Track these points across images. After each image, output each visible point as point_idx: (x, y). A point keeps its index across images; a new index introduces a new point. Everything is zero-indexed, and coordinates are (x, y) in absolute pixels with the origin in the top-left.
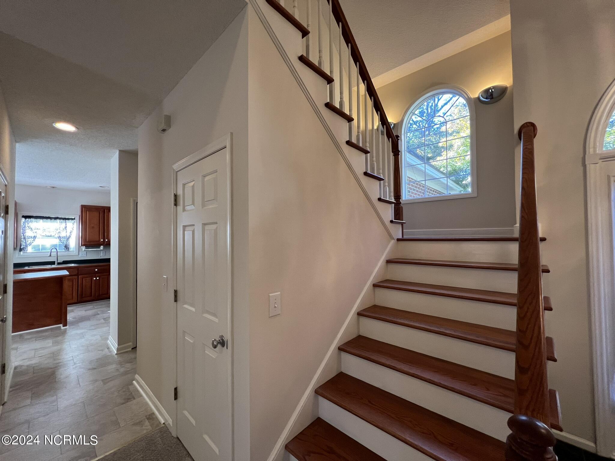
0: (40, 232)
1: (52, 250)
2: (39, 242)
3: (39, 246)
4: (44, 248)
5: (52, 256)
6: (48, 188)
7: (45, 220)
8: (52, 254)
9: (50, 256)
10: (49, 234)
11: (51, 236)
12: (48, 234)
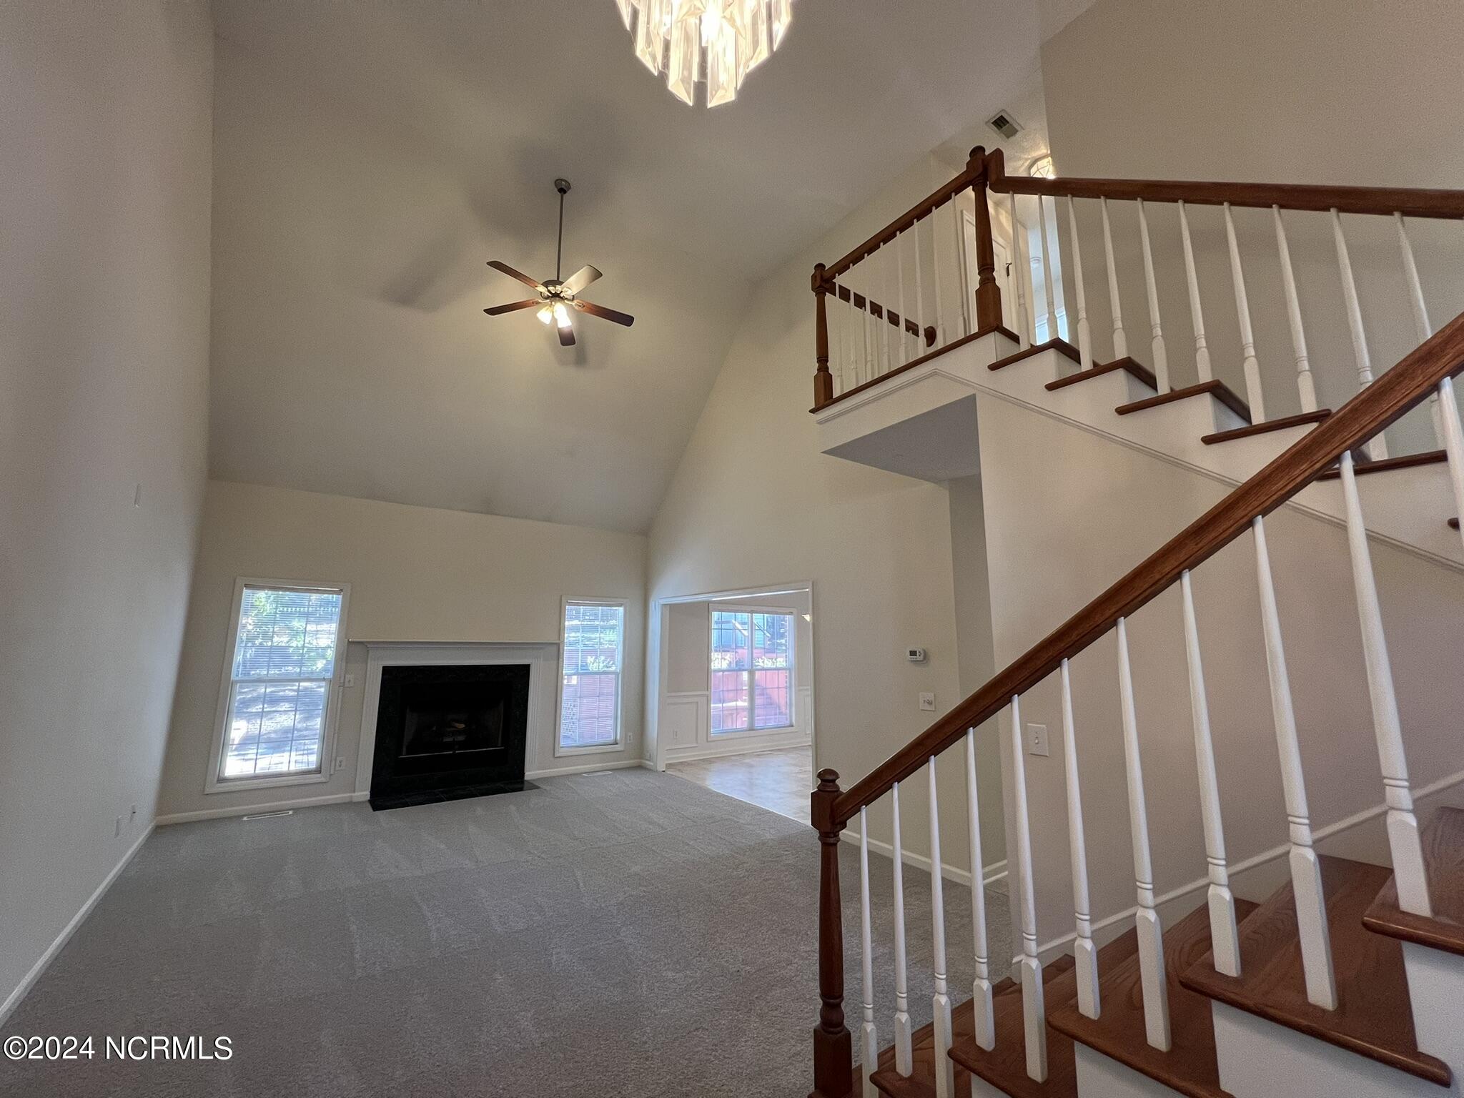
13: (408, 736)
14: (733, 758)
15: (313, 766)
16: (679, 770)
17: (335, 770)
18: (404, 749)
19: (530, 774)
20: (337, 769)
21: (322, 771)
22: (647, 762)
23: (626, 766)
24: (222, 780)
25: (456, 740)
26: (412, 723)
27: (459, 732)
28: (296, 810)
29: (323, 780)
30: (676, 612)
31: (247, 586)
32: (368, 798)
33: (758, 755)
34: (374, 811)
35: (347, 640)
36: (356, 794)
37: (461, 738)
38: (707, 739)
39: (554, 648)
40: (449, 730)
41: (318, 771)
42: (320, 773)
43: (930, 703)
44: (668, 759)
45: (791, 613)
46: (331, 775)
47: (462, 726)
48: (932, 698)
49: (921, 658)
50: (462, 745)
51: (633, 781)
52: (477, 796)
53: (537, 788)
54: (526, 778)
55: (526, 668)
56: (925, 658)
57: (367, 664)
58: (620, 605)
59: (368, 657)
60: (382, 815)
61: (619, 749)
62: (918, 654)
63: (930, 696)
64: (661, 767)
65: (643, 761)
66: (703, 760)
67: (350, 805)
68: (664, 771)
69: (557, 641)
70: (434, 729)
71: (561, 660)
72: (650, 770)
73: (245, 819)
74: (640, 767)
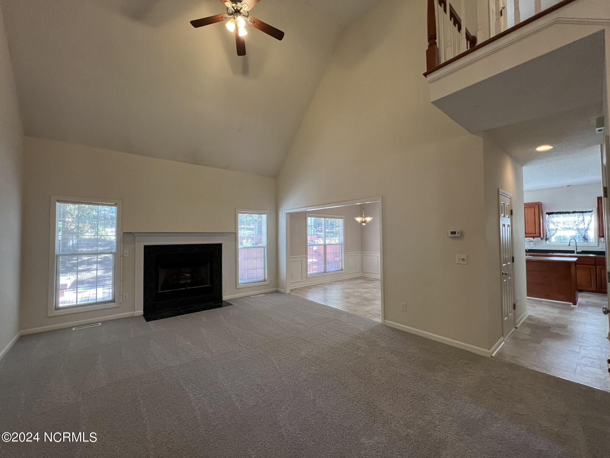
0: (561, 225)
1: (570, 240)
2: (559, 233)
3: (561, 237)
4: (564, 238)
5: (571, 245)
6: (565, 187)
7: (564, 215)
8: (570, 244)
9: (569, 245)
10: (569, 227)
11: (570, 228)
12: (567, 226)
13: (161, 282)
14: (319, 286)
15: (110, 298)
16: (297, 293)
17: (123, 301)
18: (160, 288)
19: (225, 297)
20: (124, 300)
21: (116, 301)
22: (281, 289)
23: (272, 291)
24: (57, 309)
25: (187, 282)
26: (162, 275)
27: (188, 278)
28: (103, 322)
29: (116, 306)
30: (292, 216)
31: (59, 201)
32: (143, 314)
33: (330, 284)
34: (147, 321)
35: (122, 232)
36: (136, 312)
37: (189, 281)
38: (306, 277)
39: (234, 234)
40: (181, 277)
41: (113, 301)
42: (115, 302)
43: (463, 260)
44: (291, 287)
45: (342, 218)
46: (121, 303)
47: (189, 275)
48: (465, 258)
49: (459, 235)
50: (190, 285)
51: (275, 299)
52: (201, 311)
53: (231, 305)
54: (223, 299)
55: (220, 245)
56: (461, 235)
57: (135, 244)
58: (265, 214)
59: (135, 241)
60: (151, 323)
61: (266, 284)
62: (457, 233)
63: (464, 256)
64: (288, 291)
65: (279, 289)
66: (305, 287)
67: (133, 318)
68: (289, 293)
69: (235, 232)
70: (175, 277)
71: (237, 241)
72: (283, 293)
73: (74, 329)
74: (277, 292)
